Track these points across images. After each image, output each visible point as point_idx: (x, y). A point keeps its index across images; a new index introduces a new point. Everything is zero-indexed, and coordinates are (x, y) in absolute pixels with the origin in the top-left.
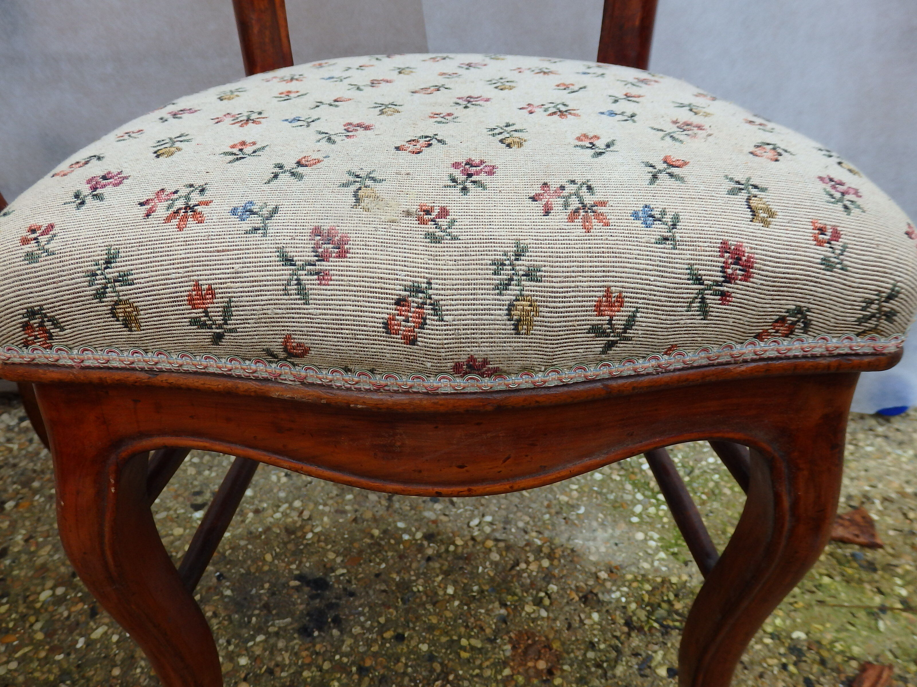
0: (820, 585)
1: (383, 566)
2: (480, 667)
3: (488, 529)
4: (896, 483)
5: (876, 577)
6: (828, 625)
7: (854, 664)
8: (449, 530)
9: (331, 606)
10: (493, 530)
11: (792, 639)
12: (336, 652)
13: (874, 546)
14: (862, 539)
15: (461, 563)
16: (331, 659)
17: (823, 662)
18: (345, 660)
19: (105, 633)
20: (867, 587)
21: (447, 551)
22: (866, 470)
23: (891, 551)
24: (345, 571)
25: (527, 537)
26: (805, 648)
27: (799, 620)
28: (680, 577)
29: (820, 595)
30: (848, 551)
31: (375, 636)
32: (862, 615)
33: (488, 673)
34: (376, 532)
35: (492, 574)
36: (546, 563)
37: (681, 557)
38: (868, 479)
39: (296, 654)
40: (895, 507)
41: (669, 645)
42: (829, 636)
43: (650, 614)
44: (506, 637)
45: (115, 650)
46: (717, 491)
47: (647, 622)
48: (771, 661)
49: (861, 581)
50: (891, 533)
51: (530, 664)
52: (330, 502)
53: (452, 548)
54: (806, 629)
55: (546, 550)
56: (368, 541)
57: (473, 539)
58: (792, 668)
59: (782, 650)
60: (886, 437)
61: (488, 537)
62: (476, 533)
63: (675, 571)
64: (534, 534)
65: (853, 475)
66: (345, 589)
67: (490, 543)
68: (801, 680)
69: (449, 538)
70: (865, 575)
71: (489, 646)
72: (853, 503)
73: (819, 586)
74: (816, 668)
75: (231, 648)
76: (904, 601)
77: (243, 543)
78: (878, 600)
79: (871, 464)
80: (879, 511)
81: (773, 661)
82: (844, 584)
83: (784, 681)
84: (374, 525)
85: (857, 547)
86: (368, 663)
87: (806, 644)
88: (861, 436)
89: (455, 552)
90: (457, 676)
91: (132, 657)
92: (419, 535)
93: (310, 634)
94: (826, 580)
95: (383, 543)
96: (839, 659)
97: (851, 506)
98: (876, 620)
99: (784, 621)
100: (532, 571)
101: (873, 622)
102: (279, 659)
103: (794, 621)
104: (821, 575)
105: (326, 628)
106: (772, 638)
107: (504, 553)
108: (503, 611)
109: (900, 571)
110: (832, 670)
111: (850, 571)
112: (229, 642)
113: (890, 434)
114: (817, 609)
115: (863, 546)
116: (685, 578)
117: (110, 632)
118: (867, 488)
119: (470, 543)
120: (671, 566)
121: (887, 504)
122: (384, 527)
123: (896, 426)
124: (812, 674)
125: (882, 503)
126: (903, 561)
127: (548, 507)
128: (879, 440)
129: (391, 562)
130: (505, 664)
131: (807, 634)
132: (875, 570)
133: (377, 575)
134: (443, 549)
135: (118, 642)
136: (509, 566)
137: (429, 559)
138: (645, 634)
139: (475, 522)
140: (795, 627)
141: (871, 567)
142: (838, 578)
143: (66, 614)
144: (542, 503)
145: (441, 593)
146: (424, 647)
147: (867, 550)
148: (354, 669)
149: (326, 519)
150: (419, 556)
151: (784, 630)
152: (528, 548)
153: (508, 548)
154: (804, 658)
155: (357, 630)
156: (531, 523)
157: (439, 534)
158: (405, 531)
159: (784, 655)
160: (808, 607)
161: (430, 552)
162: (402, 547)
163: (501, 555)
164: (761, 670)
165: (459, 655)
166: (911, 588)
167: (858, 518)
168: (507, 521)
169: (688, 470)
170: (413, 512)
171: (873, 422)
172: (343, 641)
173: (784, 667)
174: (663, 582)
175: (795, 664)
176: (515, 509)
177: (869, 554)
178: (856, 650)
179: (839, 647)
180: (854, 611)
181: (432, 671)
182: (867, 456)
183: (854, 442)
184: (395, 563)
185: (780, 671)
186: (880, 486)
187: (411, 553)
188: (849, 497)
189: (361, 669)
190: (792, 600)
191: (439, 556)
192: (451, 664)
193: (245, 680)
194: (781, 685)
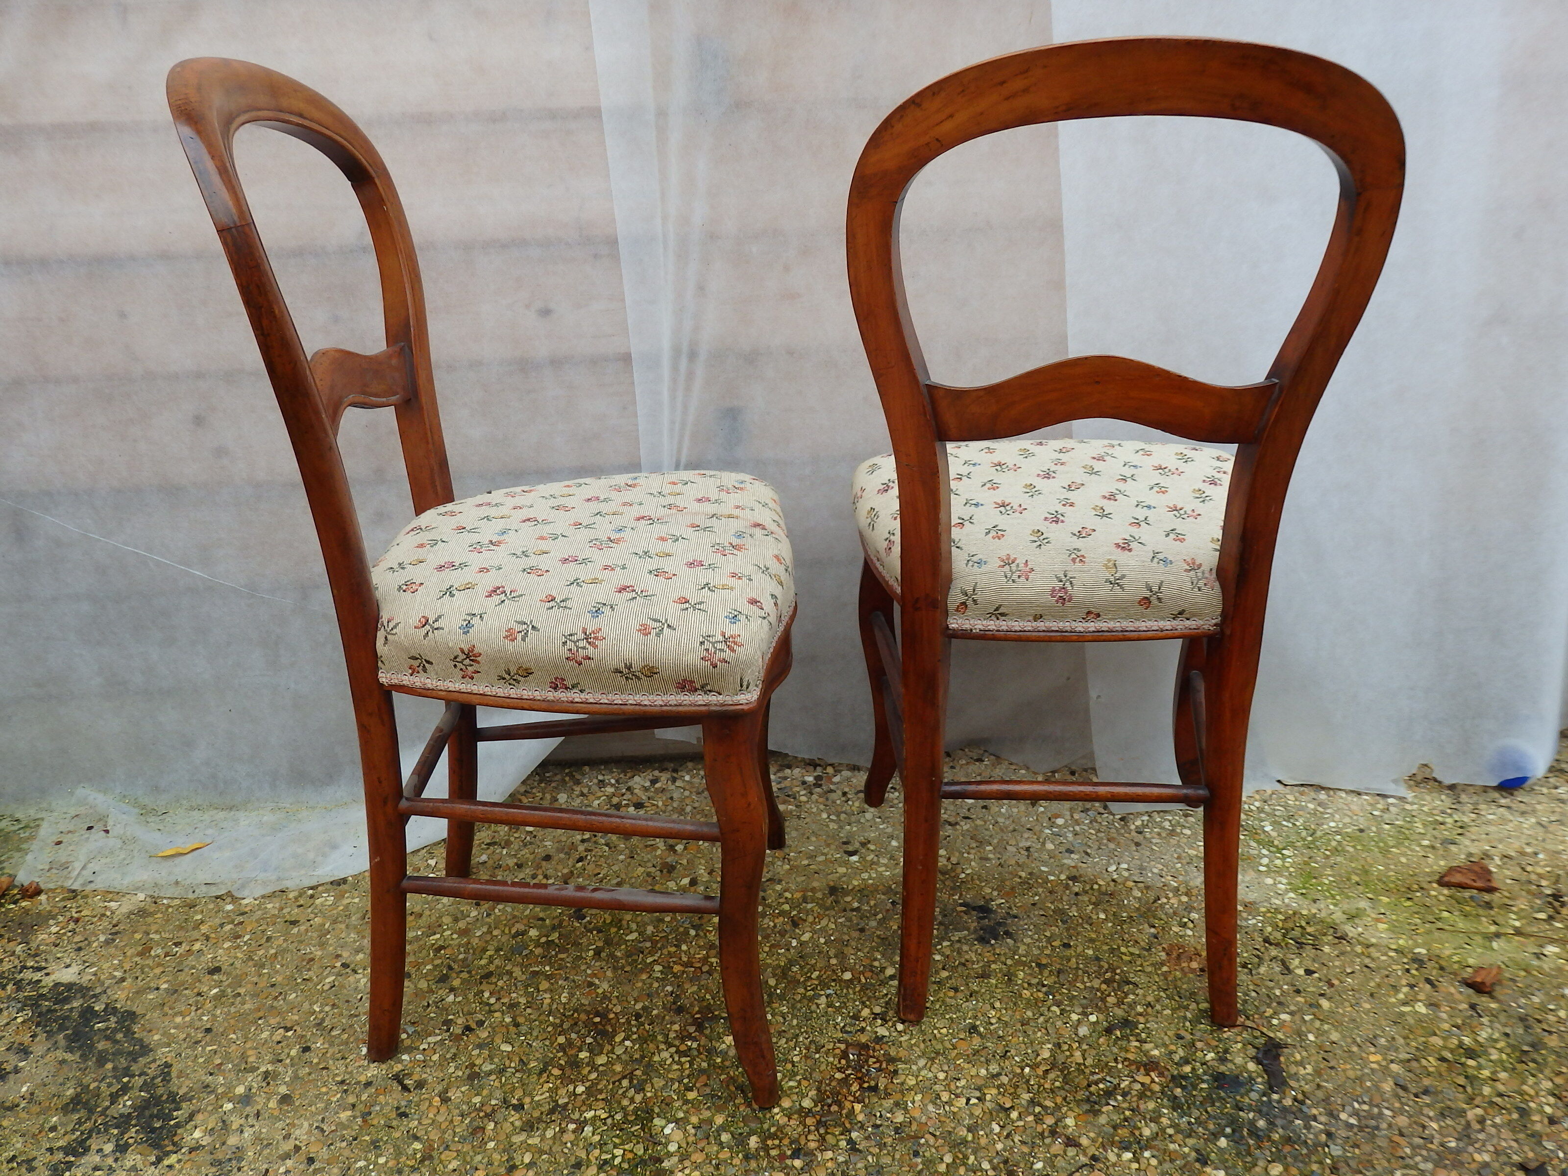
1: (1037, 898)
2: (1141, 965)
3: (1126, 874)
4: (1517, 845)
5: (1492, 913)
6: (1447, 945)
7: (1469, 970)
8: (1089, 874)
9: (1000, 924)
10: (1131, 874)
11: (1414, 953)
12: (1014, 954)
13: (1491, 890)
14: (1479, 884)
15: (1107, 898)
16: (1012, 958)
17: (1442, 968)
18: (1024, 959)
19: (812, 937)
20: (1484, 919)
21: (1092, 888)
22: (1487, 834)
23: (1507, 895)
24: (1003, 901)
25: (1163, 880)
26: (1426, 959)
27: (1420, 941)
28: (1310, 910)
29: (1440, 925)
30: (1467, 894)
31: (1044, 944)
32: (1478, 939)
33: (1149, 969)
34: (1023, 874)
35: (1137, 906)
36: (1185, 899)
37: (1310, 897)
38: (1489, 841)
39: (980, 954)
40: (1515, 862)
41: (1304, 955)
42: (1447, 952)
43: (1284, 936)
44: (1160, 948)
46: (1340, 848)
47: (1283, 940)
48: (1395, 967)
49: (1478, 915)
50: (1509, 881)
51: (1184, 965)
52: (973, 851)
53: (1096, 887)
54: (1426, 947)
55: (1182, 889)
56: (1019, 880)
57: (1113, 880)
58: (1414, 972)
59: (1405, 960)
60: (1509, 807)
61: (1127, 879)
62: (1115, 877)
63: (1305, 906)
64: (1170, 878)
65: (1474, 837)
66: (1008, 913)
67: (1130, 884)
68: (1422, 979)
69: (1091, 880)
70: (1481, 911)
71: (1146, 953)
72: (1473, 859)
73: (1439, 918)
74: (1434, 972)
76: (1516, 929)
78: (1493, 929)
79: (1492, 829)
80: (1499, 865)
81: (1397, 968)
82: (1462, 917)
83: (1407, 979)
84: (1019, 869)
85: (1475, 891)
86: (1044, 961)
87: (1426, 957)
88: (1482, 806)
89: (1099, 889)
90: (1122, 971)
92: (1063, 877)
93: (989, 942)
94: (1445, 914)
95: (1031, 882)
96: (1456, 966)
97: (1470, 861)
98: (1491, 942)
99: (1407, 941)
100: (1173, 904)
101: (1488, 943)
102: (967, 957)
103: (1416, 941)
104: (1441, 910)
105: (1000, 938)
106: (1396, 953)
107: (1145, 892)
108: (1153, 930)
109: (1514, 909)
110: (1450, 973)
111: (1468, 908)
113: (1513, 805)
114: (1437, 934)
115: (1480, 889)
116: (1314, 911)
118: (1488, 848)
119: (1112, 884)
120: (1300, 903)
121: (1506, 860)
122: (1030, 871)
123: (1519, 799)
124: (1432, 976)
125: (1501, 859)
126: (1518, 902)
127: (1179, 858)
128: (1501, 809)
129: (1043, 895)
130: (1163, 964)
131: (1428, 950)
132: (1491, 908)
133: (1034, 904)
134: (1088, 887)
136: (1151, 901)
137: (1077, 894)
138: (1282, 948)
139: (1112, 868)
140: (1417, 946)
141: (1489, 905)
142: (1456, 913)
143: (772, 924)
144: (1172, 855)
145: (1095, 917)
146: (1090, 952)
147: (1484, 893)
148: (1034, 964)
149: (973, 863)
150: (1068, 892)
151: (1406, 947)
152: (1166, 888)
153: (1147, 888)
154: (1425, 966)
155: (1028, 940)
156: (1165, 869)
157: (1081, 876)
158: (1049, 873)
159: (1407, 963)
160: (1429, 932)
161: (1076, 890)
162: (1049, 885)
163: (1142, 892)
164: (1387, 972)
165: (1122, 959)
166: (1524, 921)
167: (1476, 868)
168: (1142, 869)
169: (1310, 832)
170: (1052, 860)
171: (1496, 795)
172: (1019, 948)
173: (1408, 971)
174: (1294, 914)
175: (1417, 969)
176: (1148, 860)
177: (1487, 897)
178: (1471, 961)
179: (1456, 958)
180: (1470, 935)
181: (1101, 967)
182: (1489, 823)
183: (1476, 811)
184: (1046, 897)
185: (1403, 974)
186: (1500, 846)
187: (1060, 889)
188: (1470, 855)
189: (1039, 965)
190: (1414, 928)
191: (1086, 892)
192: (1115, 963)
193: (944, 969)
194: (1404, 982)
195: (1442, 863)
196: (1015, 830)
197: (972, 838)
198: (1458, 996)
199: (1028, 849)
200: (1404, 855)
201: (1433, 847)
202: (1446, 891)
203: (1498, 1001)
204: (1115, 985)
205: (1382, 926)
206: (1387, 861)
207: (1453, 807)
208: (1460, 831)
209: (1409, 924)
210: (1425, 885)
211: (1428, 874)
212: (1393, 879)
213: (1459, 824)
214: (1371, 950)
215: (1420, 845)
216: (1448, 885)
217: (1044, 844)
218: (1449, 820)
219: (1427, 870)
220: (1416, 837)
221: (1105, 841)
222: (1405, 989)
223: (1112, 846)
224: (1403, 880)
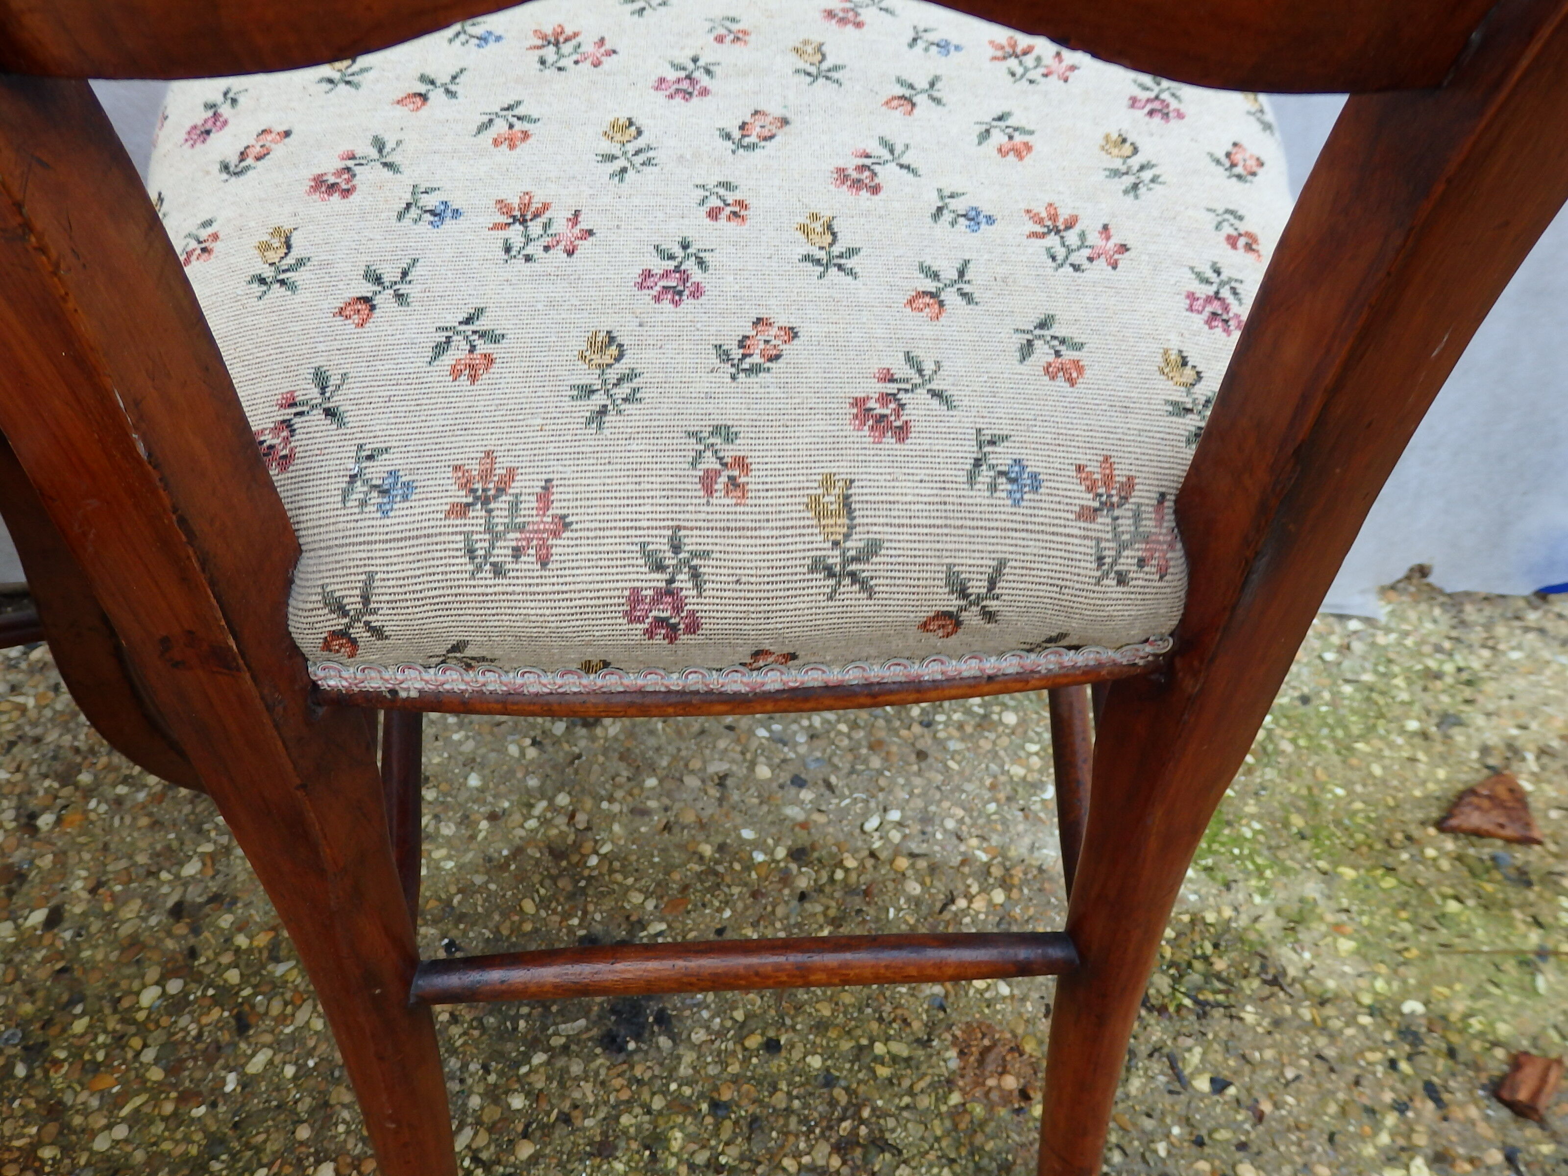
0: (1444, 915)
1: (727, 913)
2: (910, 1092)
3: (895, 836)
4: (1560, 720)
5: (1531, 896)
6: (1458, 987)
7: (1500, 1053)
8: (830, 840)
10: (905, 837)
11: (1402, 1014)
12: (670, 1078)
13: (1528, 841)
14: (1509, 832)
15: (857, 902)
16: (665, 1092)
17: (1452, 1053)
18: (687, 1091)
19: (271, 1062)
20: (1517, 914)
21: (832, 880)
22: (1511, 697)
23: (1553, 848)
24: (663, 926)
25: (963, 848)
26: (1423, 1030)
27: (1412, 981)
28: (1219, 912)
29: (1444, 934)
30: (1486, 850)
31: (731, 1045)
32: (1510, 965)
33: (925, 1102)
34: (707, 850)
35: (912, 921)
36: (999, 896)
37: (1219, 875)
38: (1514, 714)
39: (603, 1083)
40: (1558, 764)
41: (1210, 1036)
42: (1460, 1007)
43: (1177, 980)
44: (948, 1036)
45: (295, 1094)
46: (1270, 747)
47: (1173, 996)
48: (1372, 1056)
49: (1506, 905)
50: (1554, 814)
51: (991, 1082)
52: (619, 794)
53: (839, 875)
54: (1423, 996)
55: (996, 872)
56: (697, 868)
57: (873, 854)
58: (1404, 1066)
59: (1388, 1036)
60: (1542, 631)
61: (897, 851)
62: (877, 845)
63: (1211, 900)
64: (974, 842)
65: (1491, 707)
67: (903, 863)
68: (1419, 1085)
69: (832, 856)
70: (1513, 894)
71: (920, 1053)
72: (1491, 761)
73: (1442, 918)
74: (1442, 1063)
75: (492, 1078)
77: (479, 879)
78: (1534, 937)
79: (1519, 683)
80: (1533, 774)
81: (1374, 1056)
82: (1481, 911)
83: (1393, 1089)
84: (701, 836)
85: (1499, 843)
86: (726, 1095)
87: (1424, 1021)
88: (1501, 630)
89: (845, 879)
90: (874, 1110)
91: (326, 1104)
92: (781, 853)
93: (621, 1049)
94: (1453, 906)
95: (720, 869)
96: (1477, 1046)
97: (1488, 767)
98: (1533, 974)
99: (1388, 983)
100: (978, 913)
101: (1527, 978)
102: (577, 1095)
103: (1404, 981)
104: (1445, 897)
105: (646, 1035)
106: (1371, 1015)
107: (928, 880)
108: (937, 989)
110: (1466, 1065)
111: (1489, 887)
112: (486, 1069)
113: (1549, 625)
114: (1440, 959)
115: (1509, 841)
116: (1228, 913)
117: (277, 1060)
118: (1514, 732)
119: (870, 863)
120: (1203, 891)
121: (1545, 760)
122: (719, 839)
123: (1557, 608)
124: (1435, 1074)
125: (1538, 758)
127: (993, 787)
128: (1531, 636)
129: (740, 905)
130: (950, 1083)
131: (1426, 1003)
132: (1529, 884)
133: (720, 932)
134: (824, 877)
135: (295, 1078)
136: (939, 905)
137: (803, 897)
138: (1170, 1018)
139: (872, 824)
140: (1406, 993)
141: (1523, 879)
142: (1471, 902)
143: (193, 1030)
144: (981, 780)
146: (815, 1062)
147: (1516, 847)
148: (705, 1107)
149: (616, 828)
150: (786, 891)
151: (1389, 999)
152: (966, 870)
153: (933, 869)
154: (1422, 1048)
155: (699, 1035)
156: (967, 820)
157: (813, 848)
158: (758, 845)
159: (1391, 1044)
160: (1427, 955)
161: (803, 883)
162: (754, 875)
163: (923, 884)
164: (1356, 1071)
165: (874, 1072)
167: (1502, 791)
168: (926, 819)
170: (764, 809)
172: (679, 1058)
173: (1393, 1064)
174: (1193, 922)
175: (1410, 1058)
176: (938, 796)
177: (1520, 855)
178: (1503, 1029)
179: (1476, 1024)
180: (1498, 959)
181: (833, 1103)
182: (1512, 668)
183: (1490, 643)
184: (746, 908)
185: (1385, 1073)
186: (1534, 725)
187: (771, 887)
188: (1485, 750)
189: (716, 1106)
190: (1400, 945)
191: (820, 890)
192: (862, 1089)
193: (525, 1135)
194: (1388, 1097)
195: (1441, 774)
196: (702, 732)
197: (622, 758)
198: (1483, 1129)
199: (722, 781)
200: (1378, 756)
201: (1424, 735)
202: (1450, 845)
203: (1554, 1137)
204: (858, 1153)
205: (1346, 945)
206: (1349, 774)
207: (1454, 634)
208: (1468, 693)
209: (1391, 935)
210: (1416, 832)
211: (1419, 803)
212: (1360, 819)
213: (1465, 676)
214: (1329, 1010)
215: (1402, 731)
216: (1455, 832)
217: (753, 765)
218: (1449, 668)
219: (1418, 793)
220: (1397, 711)
221: (864, 751)
222: (1391, 1119)
223: (876, 762)
224: (1377, 822)
